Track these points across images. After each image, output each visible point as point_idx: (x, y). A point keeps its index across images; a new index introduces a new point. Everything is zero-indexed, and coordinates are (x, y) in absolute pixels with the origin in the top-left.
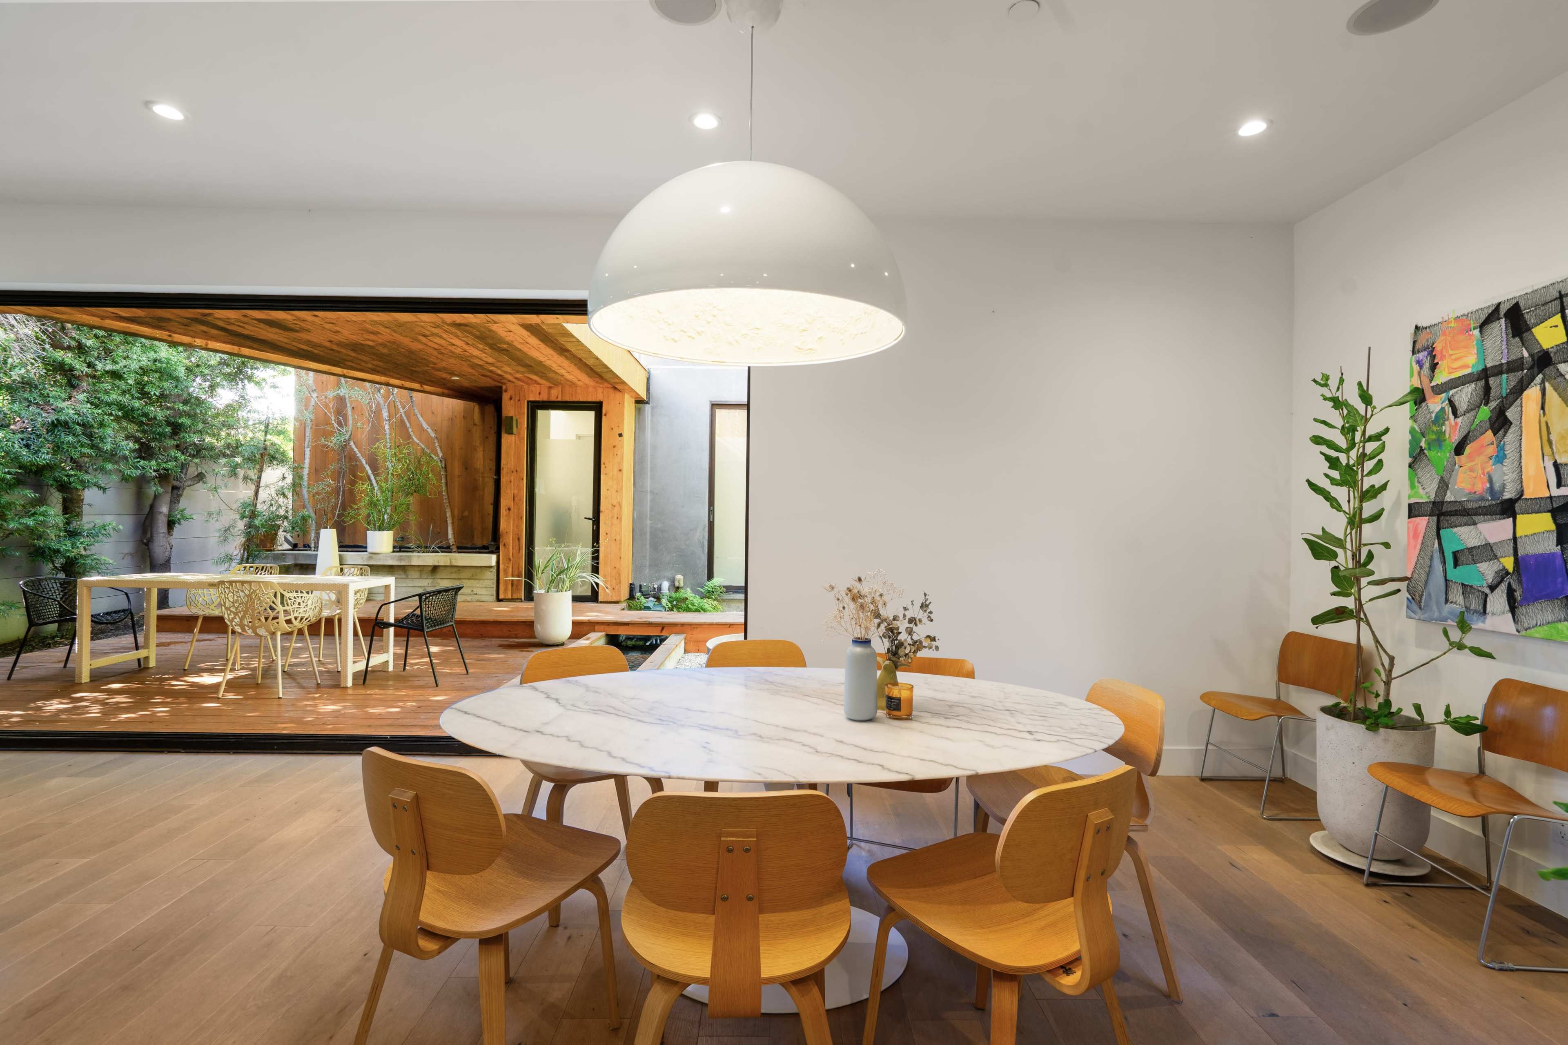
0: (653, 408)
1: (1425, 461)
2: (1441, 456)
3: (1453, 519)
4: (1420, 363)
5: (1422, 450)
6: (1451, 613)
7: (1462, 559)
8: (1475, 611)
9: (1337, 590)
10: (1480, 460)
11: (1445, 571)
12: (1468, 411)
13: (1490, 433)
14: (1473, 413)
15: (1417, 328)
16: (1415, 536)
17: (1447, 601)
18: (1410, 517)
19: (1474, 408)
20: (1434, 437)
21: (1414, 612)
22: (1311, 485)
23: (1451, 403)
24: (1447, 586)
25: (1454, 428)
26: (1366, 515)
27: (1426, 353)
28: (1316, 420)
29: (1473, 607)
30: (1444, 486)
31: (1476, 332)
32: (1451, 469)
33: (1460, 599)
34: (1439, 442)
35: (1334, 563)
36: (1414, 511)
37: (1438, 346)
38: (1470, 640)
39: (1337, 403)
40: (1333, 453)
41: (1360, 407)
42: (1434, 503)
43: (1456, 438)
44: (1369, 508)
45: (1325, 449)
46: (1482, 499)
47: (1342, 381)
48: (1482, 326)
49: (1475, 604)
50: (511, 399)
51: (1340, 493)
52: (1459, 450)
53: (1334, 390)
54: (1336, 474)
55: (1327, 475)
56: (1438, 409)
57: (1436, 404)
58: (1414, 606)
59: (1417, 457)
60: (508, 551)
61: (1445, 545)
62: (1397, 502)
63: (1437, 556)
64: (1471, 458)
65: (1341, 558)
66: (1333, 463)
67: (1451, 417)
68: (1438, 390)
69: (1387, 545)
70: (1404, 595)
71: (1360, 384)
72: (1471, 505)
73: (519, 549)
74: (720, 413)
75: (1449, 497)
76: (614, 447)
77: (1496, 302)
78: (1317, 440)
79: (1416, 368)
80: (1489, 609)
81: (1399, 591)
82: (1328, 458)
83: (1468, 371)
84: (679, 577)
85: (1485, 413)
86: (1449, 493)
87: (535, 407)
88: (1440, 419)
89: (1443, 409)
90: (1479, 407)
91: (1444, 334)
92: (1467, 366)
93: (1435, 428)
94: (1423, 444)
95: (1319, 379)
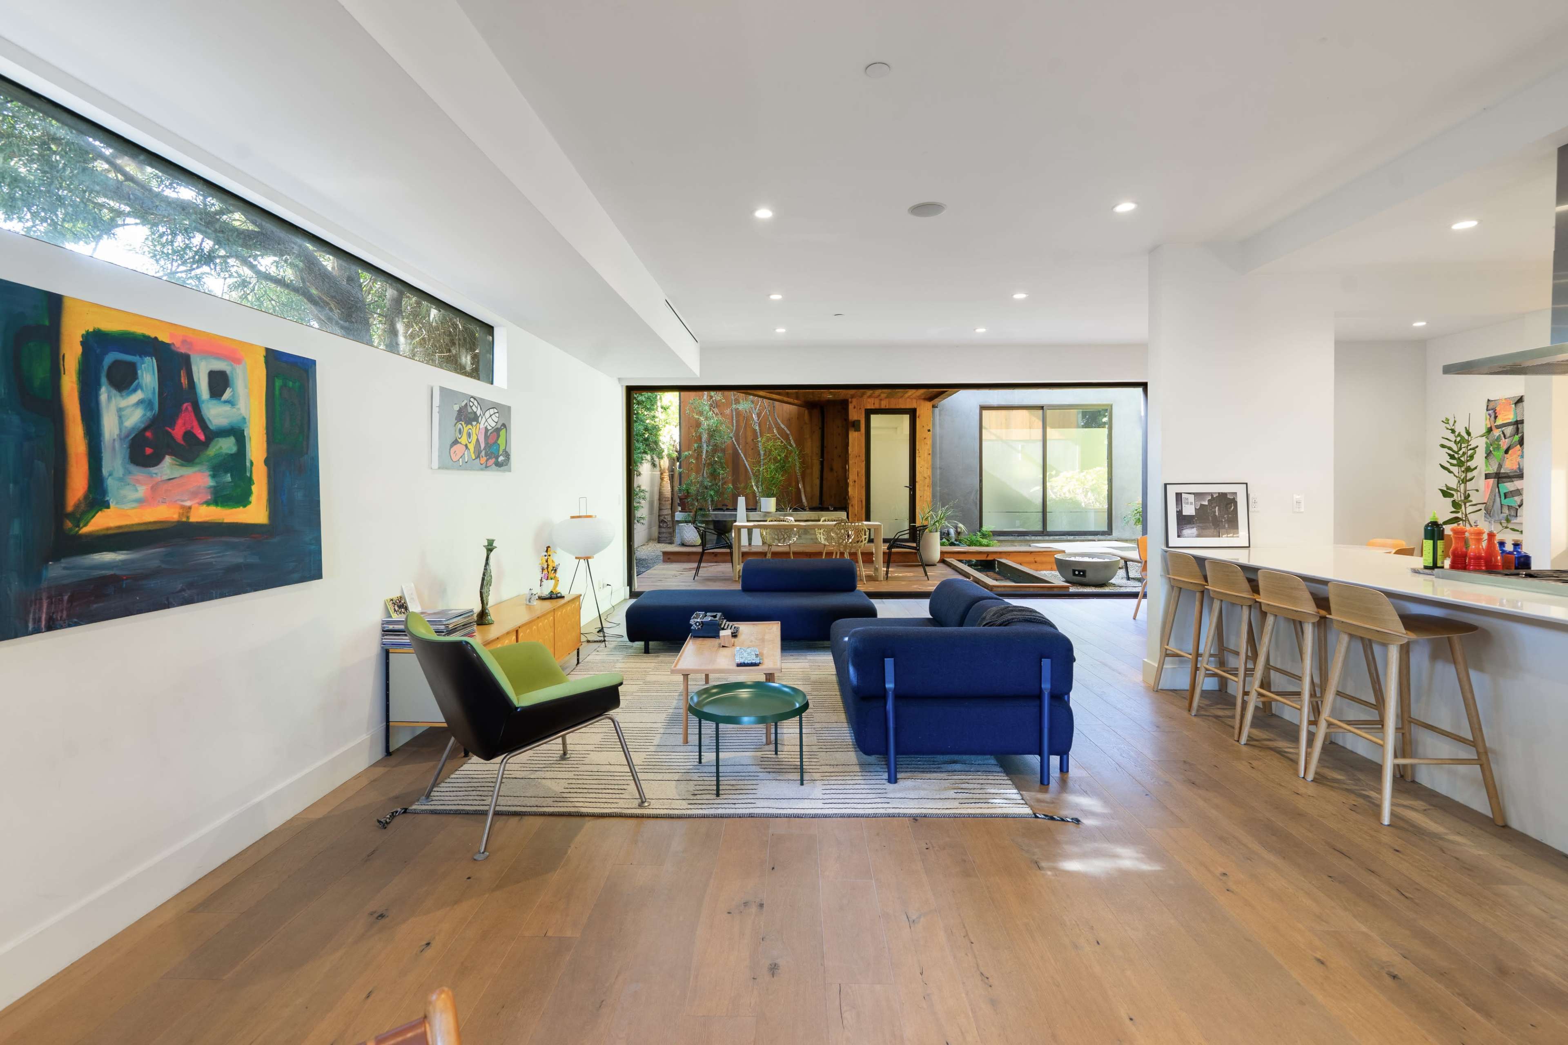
0: (940, 411)
1: (1492, 456)
2: (1499, 454)
3: (1504, 480)
4: (1489, 415)
5: (1491, 451)
6: (1503, 517)
7: (1508, 495)
8: (1513, 516)
9: (1454, 510)
10: (1515, 456)
11: (1501, 501)
12: (1510, 437)
13: (1519, 446)
14: (1512, 438)
15: (1489, 400)
16: (1488, 487)
17: (1501, 513)
18: (1486, 479)
19: (1512, 436)
20: (1496, 446)
21: (1488, 518)
22: (1442, 466)
23: (1503, 433)
24: (1501, 507)
25: (1504, 443)
26: (1468, 478)
27: (1492, 411)
28: (1443, 438)
29: (1512, 514)
30: (1500, 466)
31: (1514, 406)
32: (1503, 459)
33: (1507, 512)
34: (1498, 448)
35: (1452, 499)
36: (1487, 476)
37: (1498, 409)
38: (1510, 526)
39: (1453, 431)
40: (1452, 453)
41: (1466, 437)
42: (1496, 473)
43: (1505, 447)
44: (1470, 475)
45: (1446, 450)
46: (1516, 472)
47: (1455, 422)
48: (1516, 404)
49: (1513, 513)
50: (854, 408)
51: (1455, 470)
52: (1506, 452)
53: (1452, 424)
54: (1455, 462)
55: (1448, 462)
56: (1498, 435)
57: (1497, 433)
58: (1488, 516)
59: (1489, 454)
60: (855, 509)
61: (1501, 490)
62: (1480, 473)
63: (1497, 495)
64: (1511, 456)
65: (1455, 497)
66: (1452, 457)
67: (1503, 438)
68: (1498, 427)
69: (1477, 490)
70: (1483, 511)
71: (1466, 428)
72: (1511, 474)
73: (862, 508)
74: (985, 413)
75: (1502, 471)
76: (925, 438)
77: (1521, 395)
78: (1443, 446)
79: (1488, 417)
80: (1518, 515)
81: (1481, 509)
82: (1449, 455)
83: (1510, 421)
84: (960, 525)
85: (1517, 438)
86: (1502, 469)
87: (869, 413)
88: (1498, 439)
89: (1500, 435)
90: (1514, 435)
91: (1500, 404)
92: (1510, 419)
93: (1496, 443)
94: (1491, 449)
95: (1444, 420)
